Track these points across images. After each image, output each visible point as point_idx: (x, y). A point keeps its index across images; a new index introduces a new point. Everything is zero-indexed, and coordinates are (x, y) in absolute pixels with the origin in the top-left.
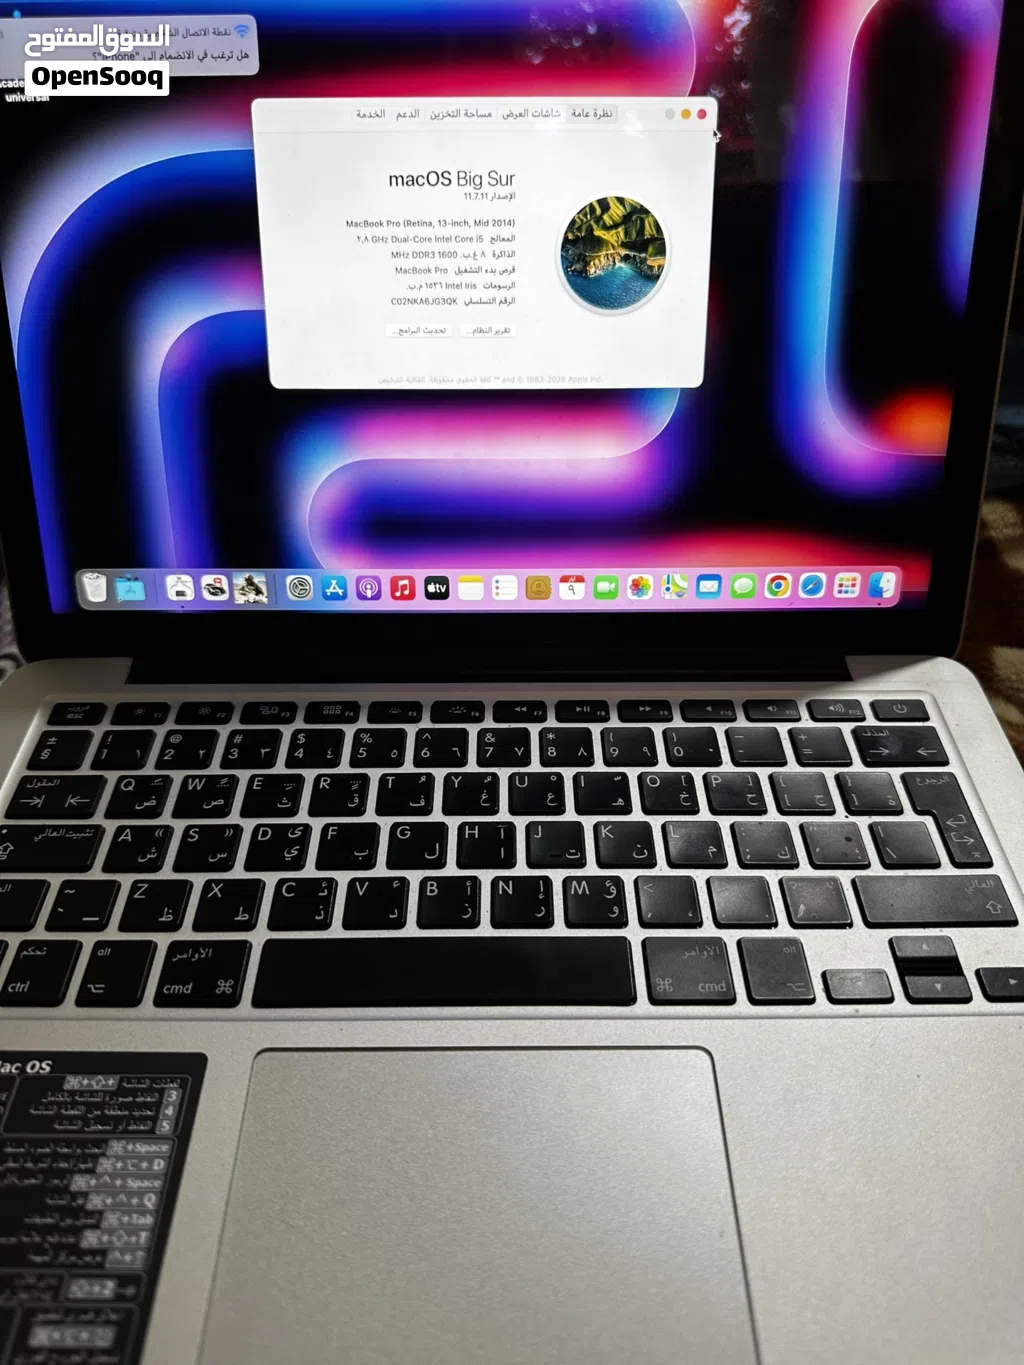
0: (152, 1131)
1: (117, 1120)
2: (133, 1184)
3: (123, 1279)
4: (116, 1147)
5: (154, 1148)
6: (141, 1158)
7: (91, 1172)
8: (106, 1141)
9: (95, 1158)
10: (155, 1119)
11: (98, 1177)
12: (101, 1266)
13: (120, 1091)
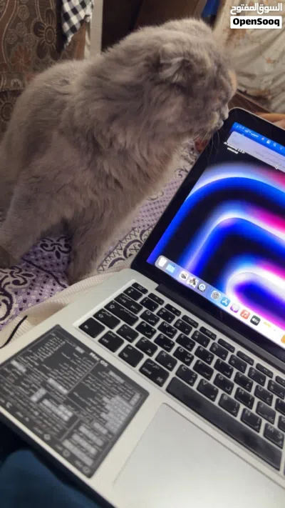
0: (129, 401)
1: (121, 392)
2: (120, 411)
3: (110, 432)
4: (118, 398)
5: (128, 406)
6: (124, 406)
7: (109, 399)
8: (116, 394)
9: (112, 396)
10: (131, 399)
11: (111, 402)
12: (105, 424)
13: (123, 385)
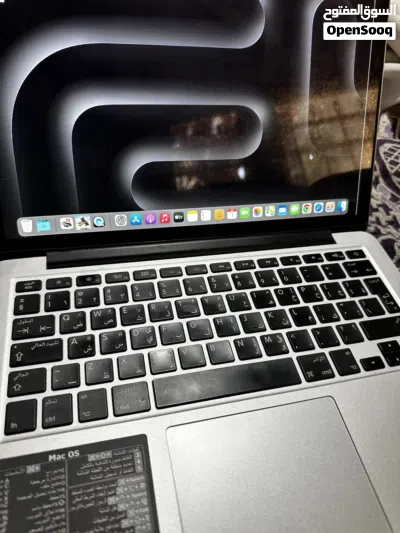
0: (134, 471)
1: (118, 470)
2: (135, 496)
4: (122, 482)
5: (138, 479)
6: (134, 484)
7: (115, 494)
8: (116, 480)
9: (114, 488)
10: (134, 466)
11: (119, 496)
13: (114, 457)
